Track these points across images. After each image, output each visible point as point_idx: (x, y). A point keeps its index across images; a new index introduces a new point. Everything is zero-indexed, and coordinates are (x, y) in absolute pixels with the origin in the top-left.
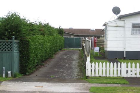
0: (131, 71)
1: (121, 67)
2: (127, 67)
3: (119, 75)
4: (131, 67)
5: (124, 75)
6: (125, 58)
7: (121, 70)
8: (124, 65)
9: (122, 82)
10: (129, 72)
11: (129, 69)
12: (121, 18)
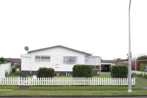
0: (23, 82)
1: (17, 80)
2: (21, 80)
3: (16, 84)
4: (23, 80)
5: (19, 84)
6: (31, 75)
7: (17, 82)
8: (19, 78)
9: (15, 88)
10: (22, 82)
11: (22, 81)
12: (29, 52)
